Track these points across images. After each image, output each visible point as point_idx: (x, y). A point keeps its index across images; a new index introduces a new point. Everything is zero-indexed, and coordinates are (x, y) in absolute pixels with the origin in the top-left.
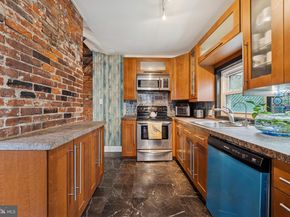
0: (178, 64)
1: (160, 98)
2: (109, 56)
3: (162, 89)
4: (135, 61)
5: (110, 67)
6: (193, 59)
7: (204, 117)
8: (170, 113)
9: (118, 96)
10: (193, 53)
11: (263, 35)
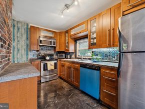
0: (60, 35)
1: (50, 50)
2: (18, 22)
3: (53, 45)
4: (38, 29)
5: (18, 29)
6: (67, 34)
7: (70, 58)
8: (55, 57)
9: (25, 47)
10: (67, 32)
11: (93, 34)
